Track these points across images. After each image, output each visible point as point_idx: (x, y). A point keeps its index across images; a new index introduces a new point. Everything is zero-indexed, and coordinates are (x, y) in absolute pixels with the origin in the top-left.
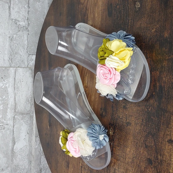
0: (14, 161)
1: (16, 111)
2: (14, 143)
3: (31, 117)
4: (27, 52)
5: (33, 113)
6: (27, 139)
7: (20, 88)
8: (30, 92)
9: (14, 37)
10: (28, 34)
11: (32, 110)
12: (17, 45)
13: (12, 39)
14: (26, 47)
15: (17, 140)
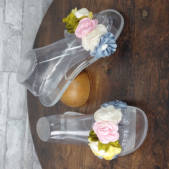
0: (6, 167)
1: (9, 116)
2: (6, 149)
3: (24, 122)
4: (21, 56)
5: (25, 118)
6: (20, 145)
7: (13, 93)
8: (23, 97)
9: (8, 41)
10: (22, 38)
11: (25, 115)
12: (10, 49)
13: (6, 43)
14: (20, 51)
15: (9, 146)
